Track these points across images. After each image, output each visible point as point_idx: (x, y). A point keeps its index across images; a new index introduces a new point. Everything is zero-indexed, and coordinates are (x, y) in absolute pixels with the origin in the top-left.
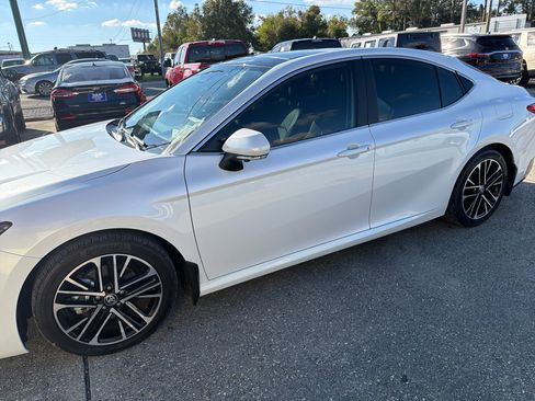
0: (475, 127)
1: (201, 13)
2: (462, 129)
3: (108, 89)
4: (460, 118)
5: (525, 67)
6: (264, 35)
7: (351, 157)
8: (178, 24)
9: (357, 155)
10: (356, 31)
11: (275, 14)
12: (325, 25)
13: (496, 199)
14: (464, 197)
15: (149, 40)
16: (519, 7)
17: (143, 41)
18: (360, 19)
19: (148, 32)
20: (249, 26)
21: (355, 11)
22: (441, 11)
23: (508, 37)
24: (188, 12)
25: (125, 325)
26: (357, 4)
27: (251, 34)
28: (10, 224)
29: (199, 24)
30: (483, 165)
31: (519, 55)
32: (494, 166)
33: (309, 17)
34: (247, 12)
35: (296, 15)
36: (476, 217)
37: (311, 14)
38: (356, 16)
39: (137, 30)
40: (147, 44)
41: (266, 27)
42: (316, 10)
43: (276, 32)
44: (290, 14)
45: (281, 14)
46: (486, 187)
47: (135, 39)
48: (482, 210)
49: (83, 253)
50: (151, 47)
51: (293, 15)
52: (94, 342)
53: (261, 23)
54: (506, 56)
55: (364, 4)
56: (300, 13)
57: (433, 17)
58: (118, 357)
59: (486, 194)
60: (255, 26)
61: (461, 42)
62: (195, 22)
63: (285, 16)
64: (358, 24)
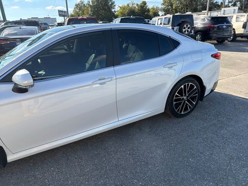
0: (179, 66)
1: (91, 4)
2: (170, 68)
4: (169, 62)
5: (235, 32)
6: (120, 14)
7: (101, 84)
8: (80, 9)
10: (163, 13)
11: (126, 5)
12: (148, 10)
13: (194, 103)
14: (174, 103)
15: (66, 16)
16: (238, 4)
17: (64, 16)
18: (165, 8)
20: (113, 10)
21: (163, 4)
22: (202, 4)
23: (226, 17)
24: (85, 3)
26: (164, 1)
27: (114, 14)
29: (90, 9)
30: (185, 86)
31: (231, 26)
32: (192, 87)
33: (141, 6)
34: (112, 4)
35: (135, 5)
36: (182, 113)
37: (142, 5)
38: (163, 6)
39: (61, 11)
41: (121, 11)
42: (145, 3)
43: (126, 13)
45: (128, 5)
46: (188, 97)
47: (60, 15)
48: (186, 109)
51: (134, 5)
53: (119, 9)
54: (224, 27)
55: (167, 1)
56: (137, 5)
57: (199, 7)
59: (188, 101)
60: (116, 10)
61: (204, 20)
62: (88, 8)
63: (130, 6)
64: (164, 10)
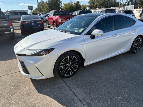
1: (48, 2)
2: (134, 31)
3: (35, 22)
6: (65, 9)
7: (114, 37)
8: (41, 5)
9: (115, 36)
10: (89, 8)
11: (68, 3)
12: (81, 6)
14: (134, 47)
15: (33, 9)
16: (130, 3)
17: (31, 9)
18: (90, 5)
19: (33, 7)
20: (61, 6)
21: (89, 3)
22: (111, 3)
24: (44, 2)
25: (71, 71)
26: (89, 1)
27: (61, 8)
28: (54, 49)
31: (134, 15)
32: (140, 40)
33: (77, 4)
34: (60, 2)
39: (30, 6)
40: (32, 10)
42: (78, 2)
43: (68, 8)
44: (72, 3)
45: (69, 3)
47: (29, 9)
49: (66, 55)
50: (34, 11)
51: (73, 4)
52: (65, 75)
53: (64, 5)
55: (91, 1)
56: (74, 3)
57: (109, 5)
58: (69, 79)
60: (62, 6)
61: (120, 12)
62: (46, 5)
63: (70, 4)
64: (89, 6)
